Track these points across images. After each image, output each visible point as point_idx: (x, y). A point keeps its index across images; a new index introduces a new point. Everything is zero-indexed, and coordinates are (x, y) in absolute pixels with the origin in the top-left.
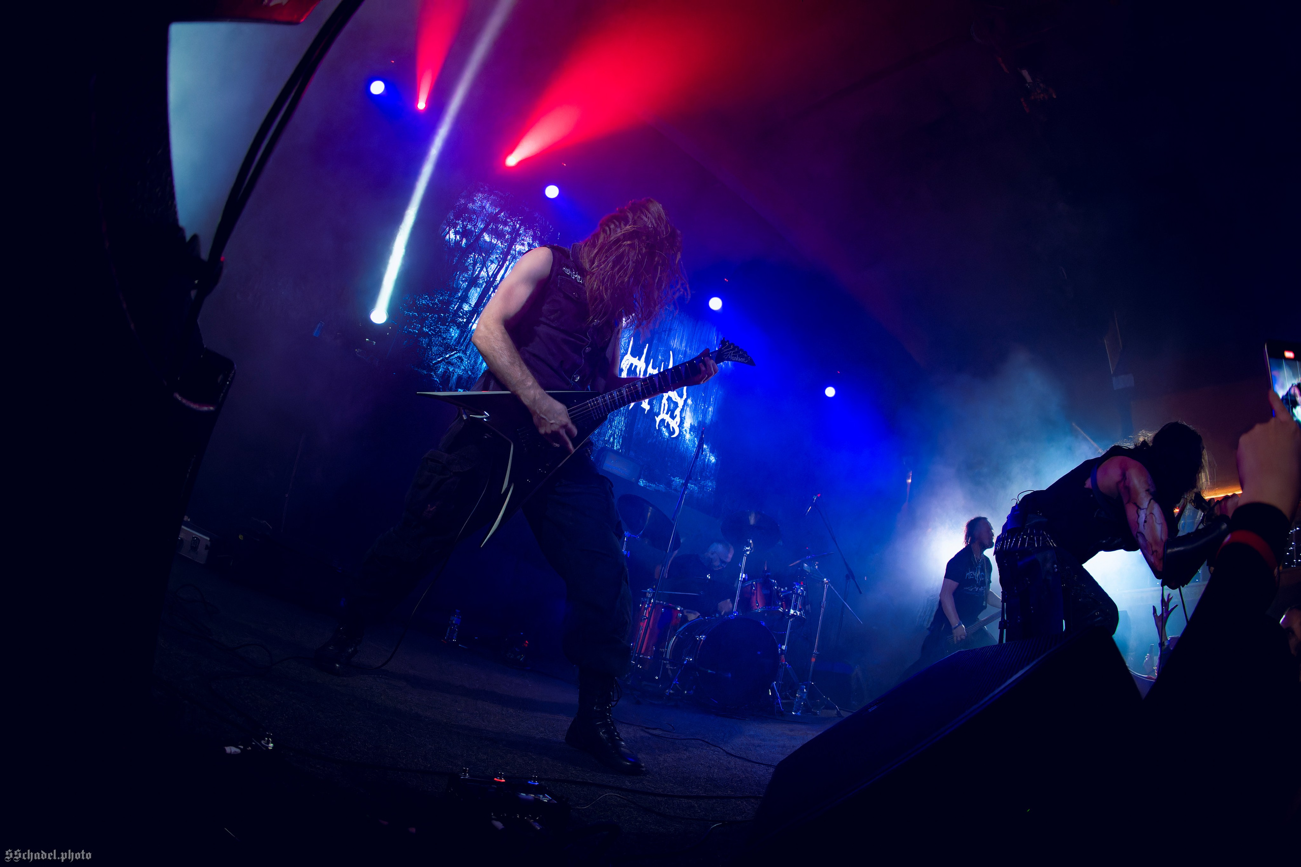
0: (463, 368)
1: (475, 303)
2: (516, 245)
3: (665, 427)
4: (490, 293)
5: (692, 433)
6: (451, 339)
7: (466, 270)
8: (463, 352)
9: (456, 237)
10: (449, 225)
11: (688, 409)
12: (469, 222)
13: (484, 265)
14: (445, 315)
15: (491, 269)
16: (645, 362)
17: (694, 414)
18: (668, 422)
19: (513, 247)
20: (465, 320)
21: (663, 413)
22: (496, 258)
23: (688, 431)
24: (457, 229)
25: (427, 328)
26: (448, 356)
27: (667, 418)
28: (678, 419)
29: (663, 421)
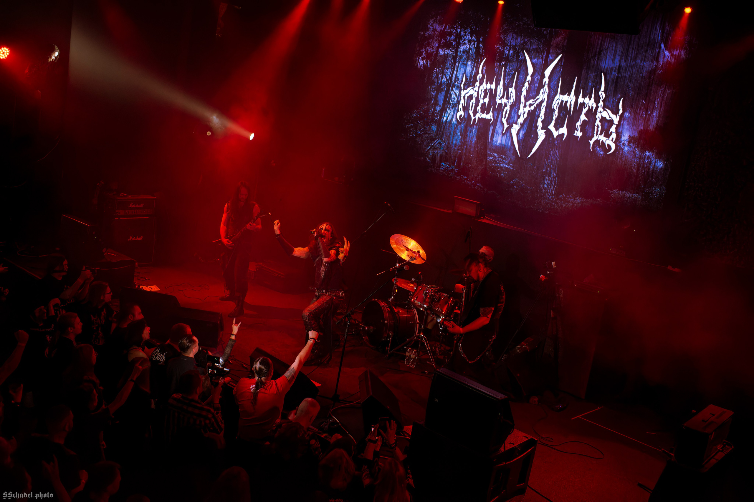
0: (442, 149)
1: (443, 104)
2: (460, 47)
3: (599, 147)
4: (450, 92)
5: (631, 145)
6: (433, 133)
7: (433, 83)
8: (441, 139)
9: (423, 62)
10: (418, 57)
11: (626, 122)
12: (428, 47)
13: (443, 73)
14: (427, 118)
15: (448, 74)
16: (575, 95)
17: (633, 125)
18: (603, 141)
19: (459, 49)
20: (438, 118)
21: (597, 134)
22: (450, 64)
23: (626, 144)
24: (423, 56)
25: (419, 131)
26: (433, 144)
27: (602, 138)
28: (614, 136)
29: (597, 141)
